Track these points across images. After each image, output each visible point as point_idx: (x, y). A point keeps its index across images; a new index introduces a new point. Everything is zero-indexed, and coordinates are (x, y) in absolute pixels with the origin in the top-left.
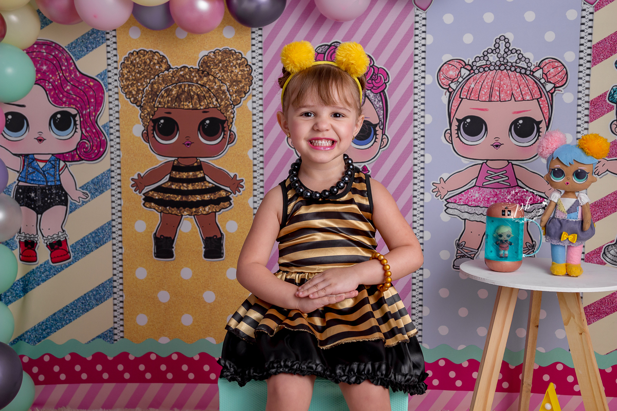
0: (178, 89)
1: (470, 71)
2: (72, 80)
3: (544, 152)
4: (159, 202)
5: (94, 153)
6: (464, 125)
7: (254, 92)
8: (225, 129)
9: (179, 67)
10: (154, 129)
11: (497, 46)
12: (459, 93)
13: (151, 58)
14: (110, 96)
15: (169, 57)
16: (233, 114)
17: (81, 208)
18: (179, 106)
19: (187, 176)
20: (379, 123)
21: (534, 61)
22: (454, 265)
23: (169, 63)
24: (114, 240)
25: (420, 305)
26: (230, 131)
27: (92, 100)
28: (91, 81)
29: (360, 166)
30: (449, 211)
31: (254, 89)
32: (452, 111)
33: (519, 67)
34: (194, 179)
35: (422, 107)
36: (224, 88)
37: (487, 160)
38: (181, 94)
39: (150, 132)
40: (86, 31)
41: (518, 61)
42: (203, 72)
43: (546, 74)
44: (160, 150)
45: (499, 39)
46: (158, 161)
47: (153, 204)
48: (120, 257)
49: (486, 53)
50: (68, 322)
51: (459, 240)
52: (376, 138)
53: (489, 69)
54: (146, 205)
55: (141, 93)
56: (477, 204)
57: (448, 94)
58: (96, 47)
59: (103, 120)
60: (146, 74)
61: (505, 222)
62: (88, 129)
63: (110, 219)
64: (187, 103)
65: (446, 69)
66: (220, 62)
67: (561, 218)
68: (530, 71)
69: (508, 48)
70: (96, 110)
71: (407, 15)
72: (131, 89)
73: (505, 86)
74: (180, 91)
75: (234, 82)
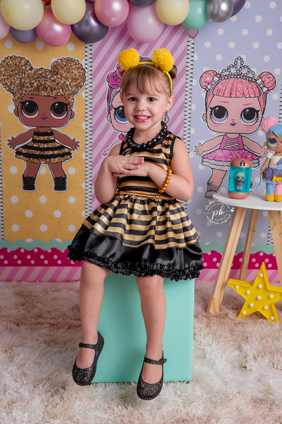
0: (38, 82)
1: (219, 78)
3: (265, 128)
4: (26, 155)
6: (215, 111)
7: (87, 87)
8: (68, 109)
9: (38, 68)
10: (22, 109)
11: (236, 63)
12: (212, 91)
13: (20, 61)
15: (32, 62)
16: (73, 100)
18: (38, 94)
19: (44, 139)
21: (257, 73)
22: (205, 196)
23: (32, 65)
26: (71, 111)
30: (204, 163)
31: (86, 85)
32: (208, 102)
33: (248, 77)
34: (48, 140)
35: (190, 99)
36: (68, 83)
37: (227, 133)
38: (40, 86)
39: (20, 110)
41: (248, 73)
42: (54, 72)
43: (263, 82)
44: (26, 122)
45: (237, 58)
46: (25, 129)
47: (21, 156)
48: (1, 189)
49: (229, 67)
51: (209, 181)
53: (231, 77)
54: (17, 156)
55: (14, 84)
56: (220, 160)
57: (206, 92)
60: (16, 72)
61: (240, 170)
64: (44, 92)
65: (205, 76)
66: (65, 66)
67: (273, 168)
68: (255, 79)
69: (242, 65)
71: (183, 41)
72: (7, 82)
73: (239, 88)
74: (39, 84)
75: (74, 79)
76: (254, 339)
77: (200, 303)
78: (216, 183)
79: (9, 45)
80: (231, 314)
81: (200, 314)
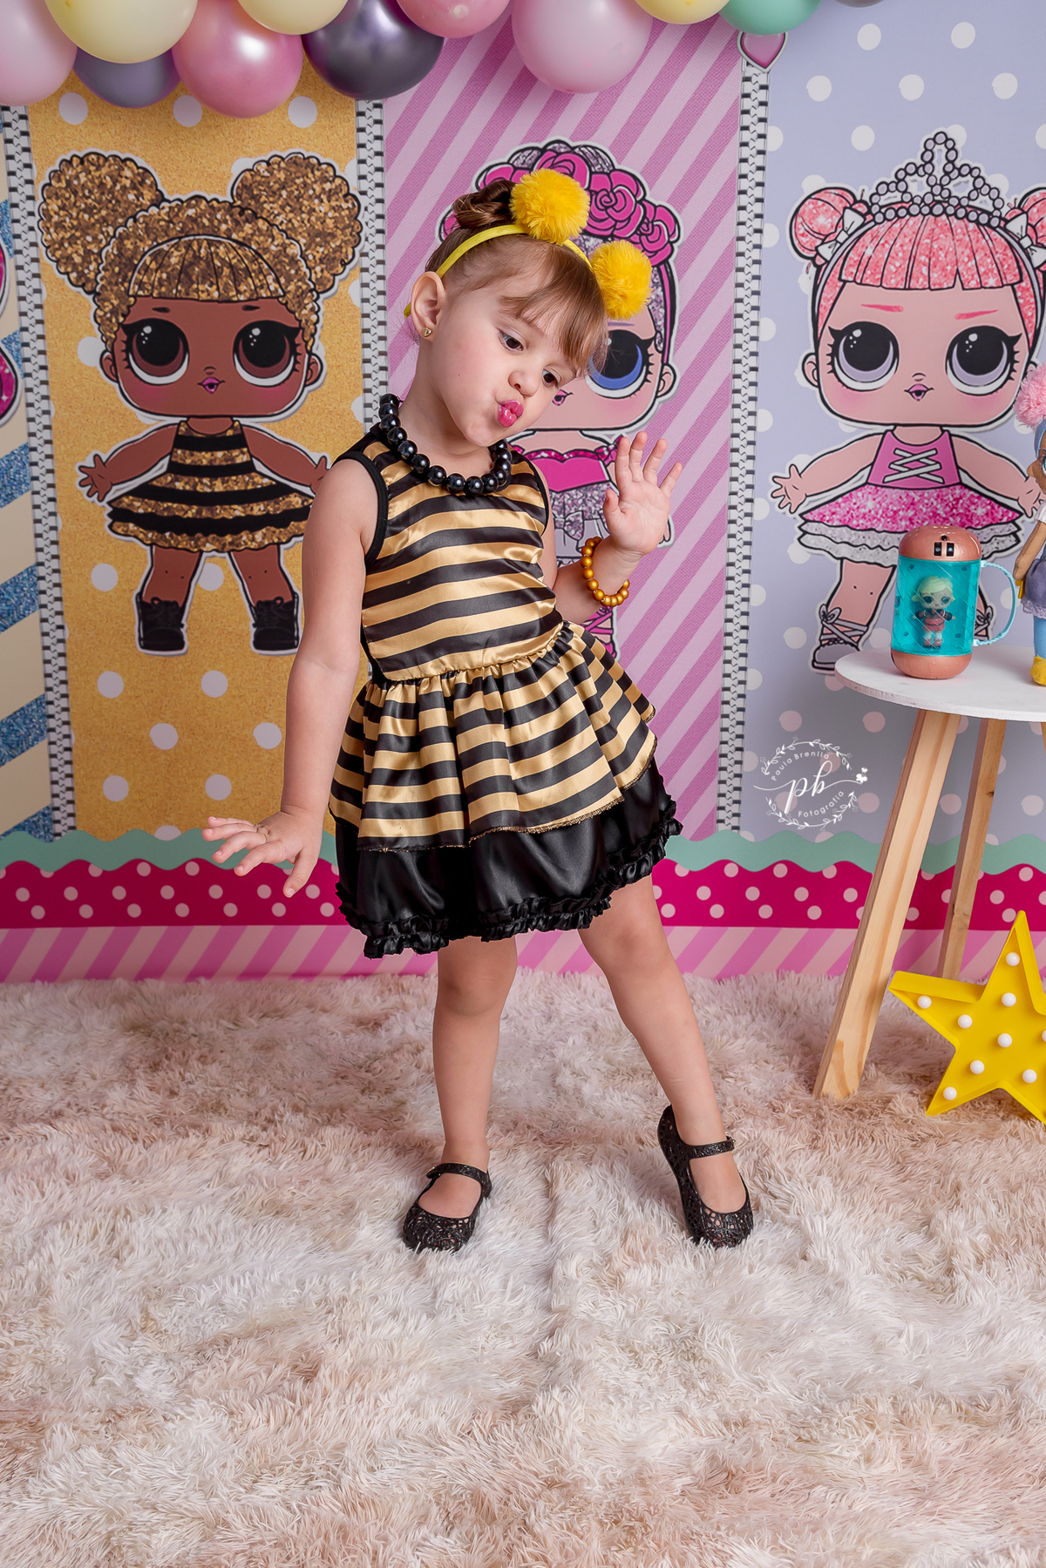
0: (183, 250)
1: (864, 216)
3: (1030, 412)
4: (146, 522)
6: (848, 343)
7: (366, 262)
8: (298, 350)
9: (184, 198)
10: (128, 350)
11: (928, 156)
12: (837, 268)
13: (115, 174)
14: (19, 268)
16: (316, 313)
18: (187, 294)
19: (211, 461)
20: (654, 338)
22: (814, 661)
23: (160, 187)
24: (44, 610)
25: (738, 749)
26: (310, 353)
29: (610, 436)
30: (807, 539)
31: (364, 255)
32: (821, 310)
33: (975, 209)
34: (228, 466)
35: (754, 301)
36: (294, 250)
37: (896, 425)
38: (192, 264)
39: (120, 356)
41: (974, 195)
42: (242, 211)
43: (1034, 227)
44: (145, 400)
45: (934, 139)
46: (141, 424)
47: (131, 526)
48: (60, 648)
49: (901, 175)
51: (827, 605)
53: (908, 213)
54: (115, 527)
55: (96, 260)
56: (869, 525)
57: (813, 270)
60: (104, 213)
63: (33, 562)
64: (206, 286)
65: (811, 211)
66: (284, 188)
68: (1000, 218)
69: (952, 162)
71: (724, 78)
72: (70, 250)
73: (942, 254)
74: (189, 256)
75: (319, 236)
76: (981, 1195)
77: (791, 1057)
78: (854, 610)
79: (74, 113)
80: (904, 1100)
81: (788, 1098)
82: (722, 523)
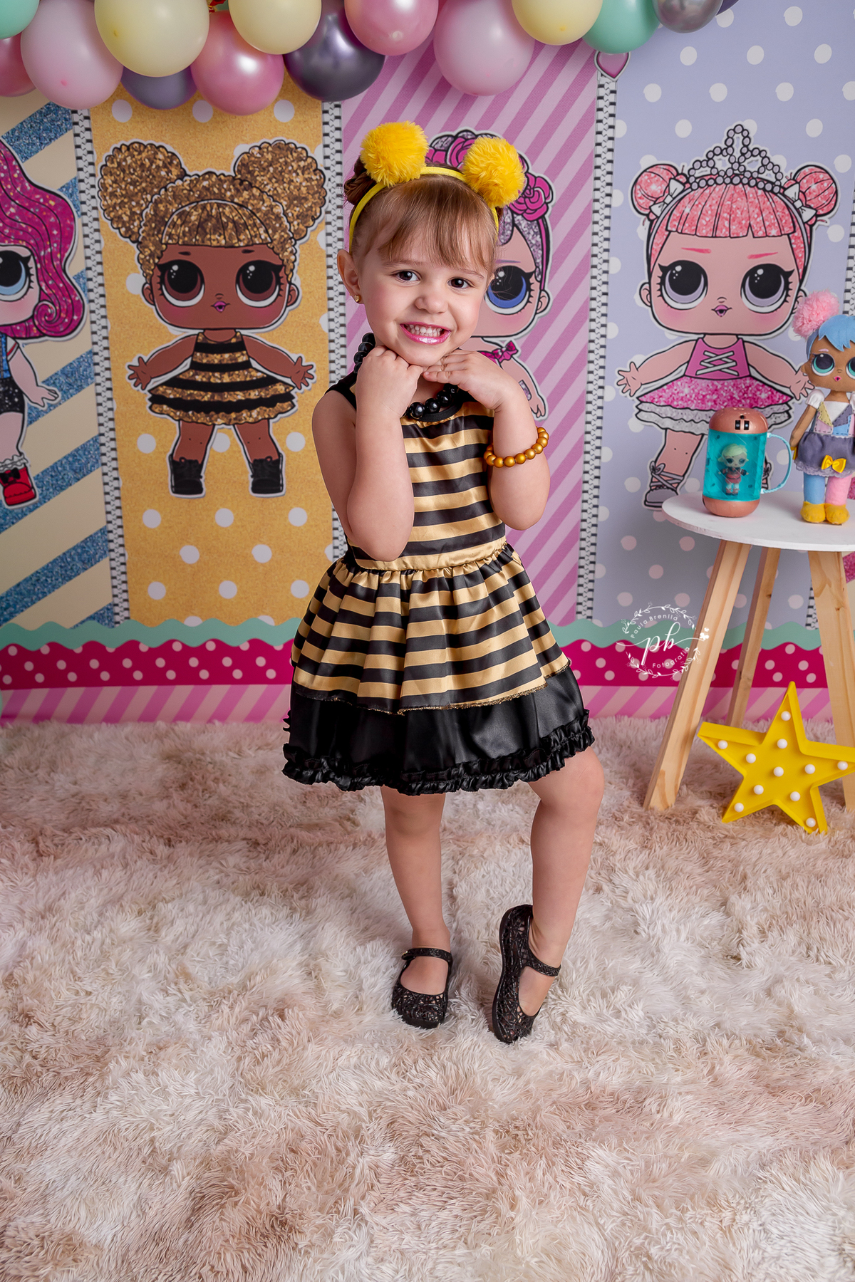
0: (200, 211)
1: (684, 184)
2: (17, 196)
3: (804, 326)
4: (176, 404)
5: (62, 323)
6: (672, 275)
7: (329, 218)
8: (282, 281)
9: (200, 174)
10: (162, 282)
11: (729, 142)
12: (665, 222)
13: (152, 157)
14: (85, 225)
15: (184, 156)
16: (294, 255)
17: (47, 416)
18: (203, 242)
19: (220, 361)
20: (535, 272)
21: (786, 171)
22: (646, 501)
23: (183, 166)
24: (105, 467)
25: (591, 562)
26: (290, 283)
27: (55, 232)
28: (50, 199)
29: (503, 342)
30: (642, 415)
32: (653, 252)
33: (763, 180)
34: (233, 364)
35: (606, 245)
36: (279, 210)
37: (705, 334)
38: (206, 221)
39: (156, 287)
40: (38, 108)
41: (762, 170)
42: (242, 182)
43: (804, 193)
44: (173, 316)
45: (734, 130)
46: (171, 335)
47: (165, 407)
48: (117, 493)
49: (711, 155)
50: (40, 595)
51: (655, 462)
52: (530, 296)
53: (715, 182)
54: (154, 408)
55: (138, 218)
56: (685, 405)
57: (647, 223)
58: (56, 137)
59: (74, 267)
60: (144, 185)
61: (737, 440)
62: (50, 282)
63: (96, 433)
64: (217, 236)
65: (646, 181)
66: (271, 165)
67: (822, 434)
68: (780, 186)
69: (747, 146)
70: (63, 250)
71: (585, 86)
72: (120, 212)
73: (739, 212)
74: (204, 215)
75: (295, 199)
76: (761, 882)
77: (627, 780)
78: (674, 466)
79: (123, 114)
80: (707, 812)
81: (626, 811)
82: (582, 403)
